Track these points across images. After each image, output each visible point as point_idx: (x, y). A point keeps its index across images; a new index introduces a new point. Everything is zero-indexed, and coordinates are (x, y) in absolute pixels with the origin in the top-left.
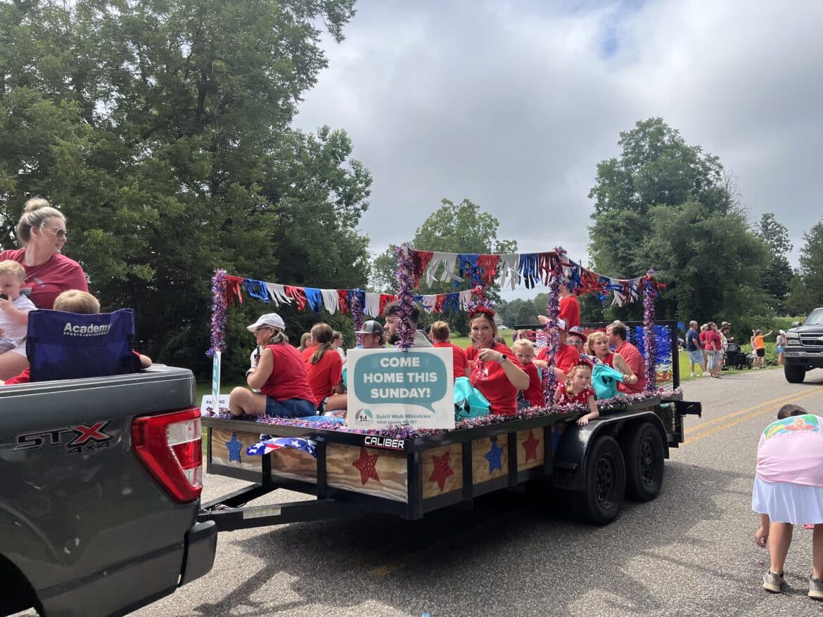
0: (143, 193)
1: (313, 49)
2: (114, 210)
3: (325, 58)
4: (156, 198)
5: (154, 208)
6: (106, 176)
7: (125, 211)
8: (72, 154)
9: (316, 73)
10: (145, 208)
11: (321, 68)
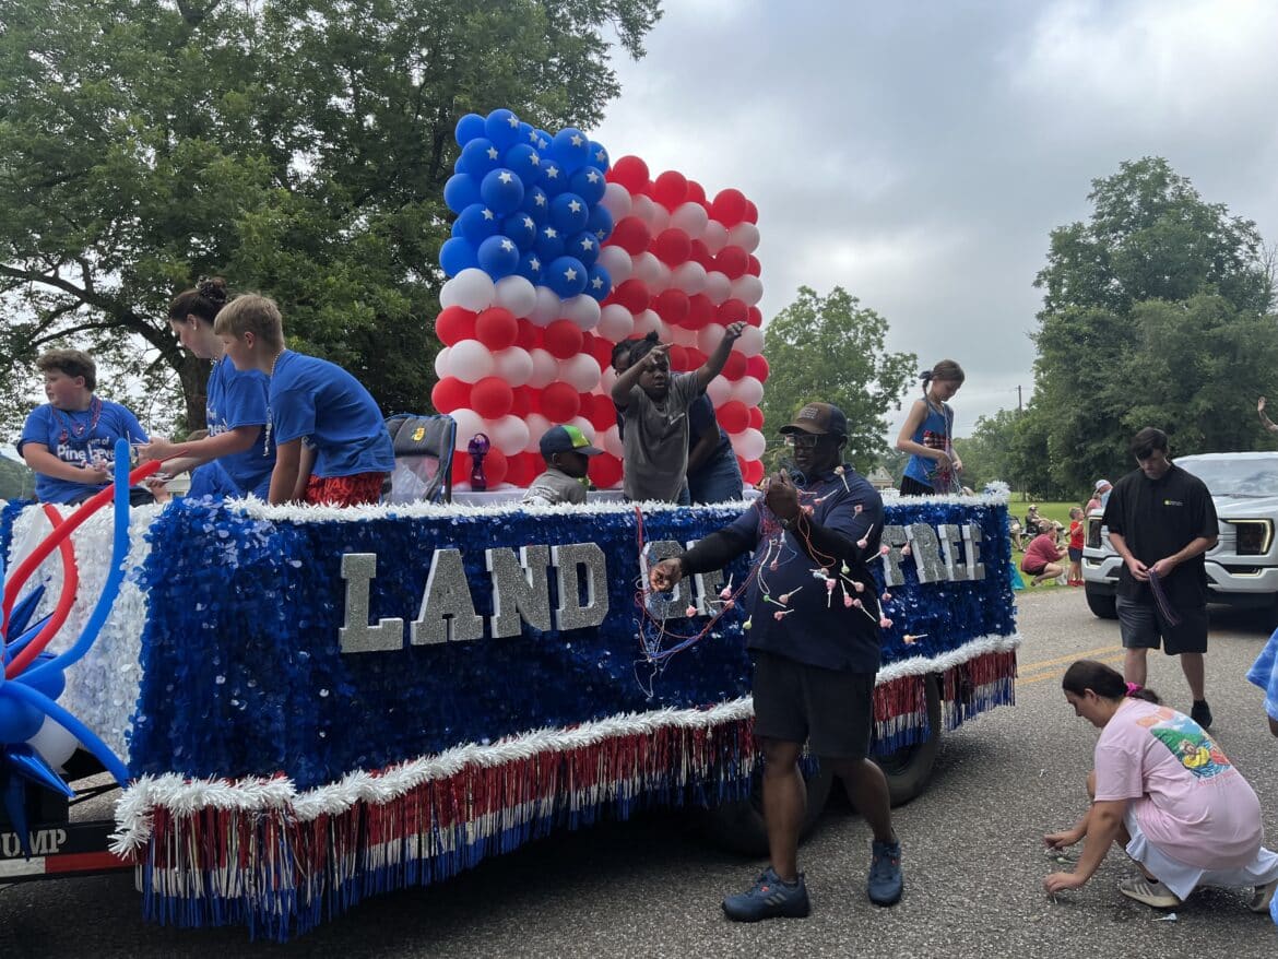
0: (355, 285)
1: (599, 70)
2: (316, 308)
3: (615, 82)
4: (371, 292)
5: (370, 306)
6: (306, 261)
7: (329, 312)
8: (261, 232)
9: (603, 105)
10: (357, 306)
11: (610, 97)
